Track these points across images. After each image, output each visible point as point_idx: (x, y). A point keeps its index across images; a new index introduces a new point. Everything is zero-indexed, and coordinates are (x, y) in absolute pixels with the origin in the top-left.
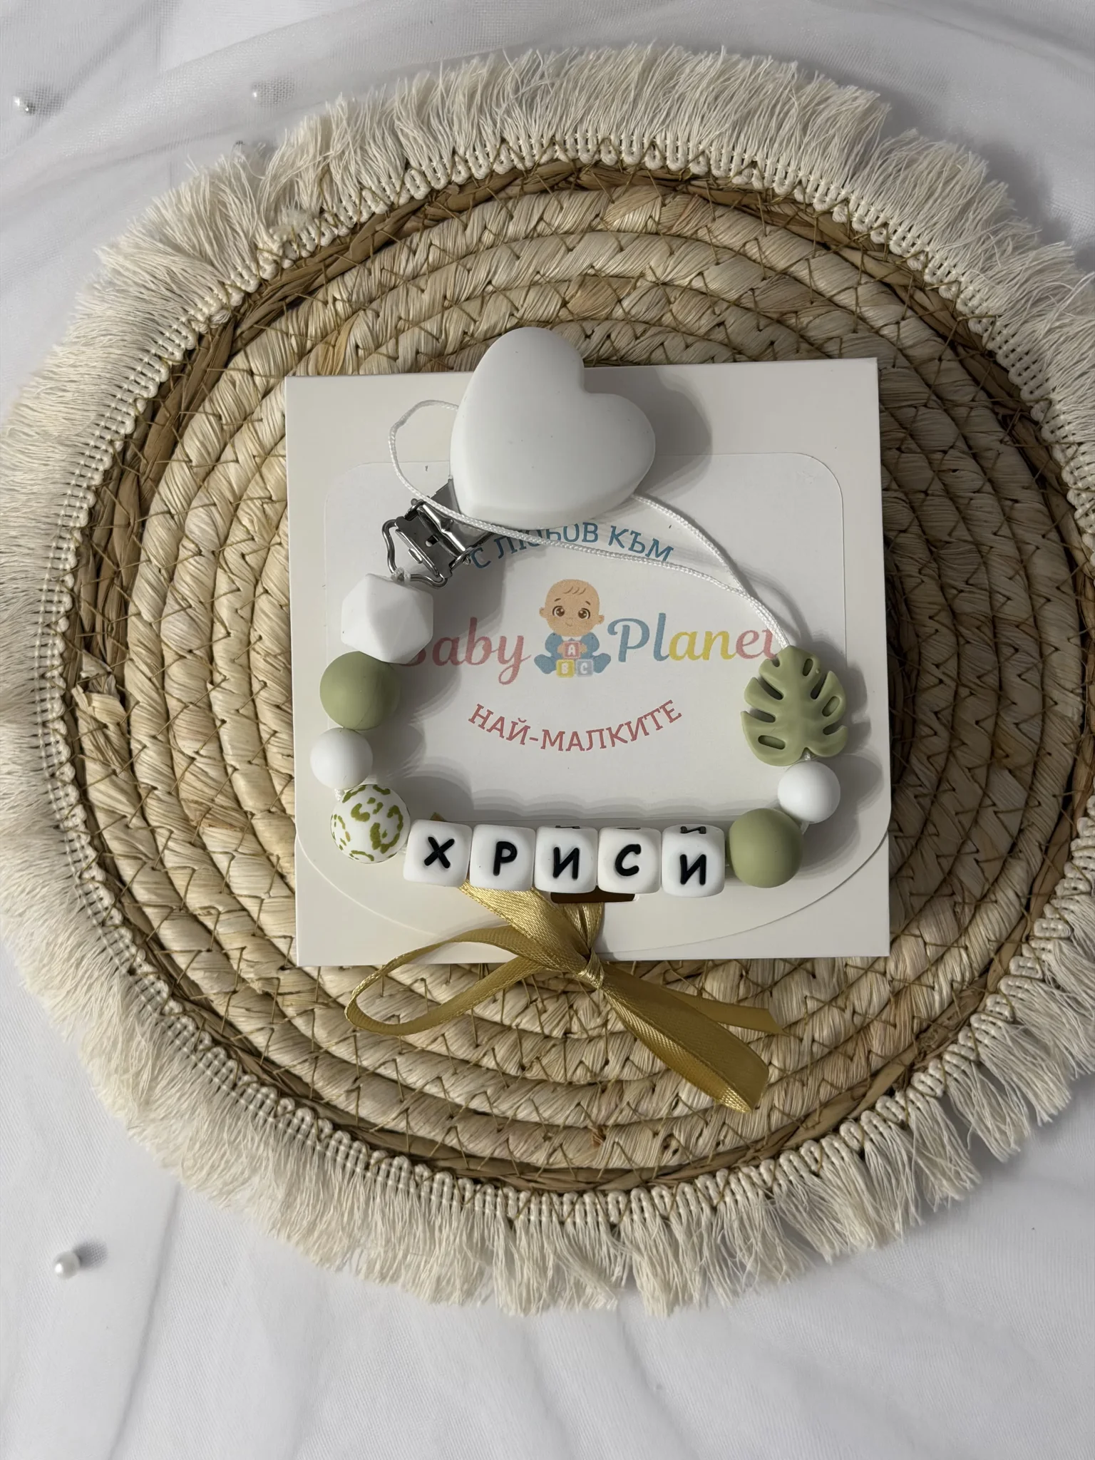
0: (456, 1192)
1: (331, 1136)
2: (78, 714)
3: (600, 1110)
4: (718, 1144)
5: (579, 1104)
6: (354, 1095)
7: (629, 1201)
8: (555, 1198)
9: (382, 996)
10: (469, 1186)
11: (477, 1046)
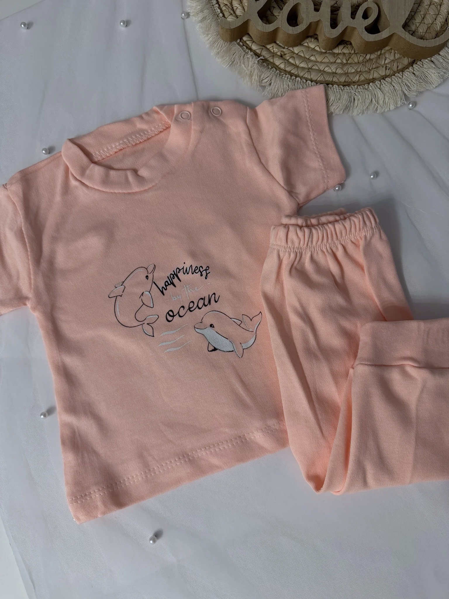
0: (340, 88)
1: (306, 82)
2: (219, 3)
3: (368, 65)
4: (398, 67)
5: (363, 65)
6: (309, 72)
7: (381, 83)
8: (363, 85)
9: (309, 50)
10: (342, 87)
11: (335, 57)
